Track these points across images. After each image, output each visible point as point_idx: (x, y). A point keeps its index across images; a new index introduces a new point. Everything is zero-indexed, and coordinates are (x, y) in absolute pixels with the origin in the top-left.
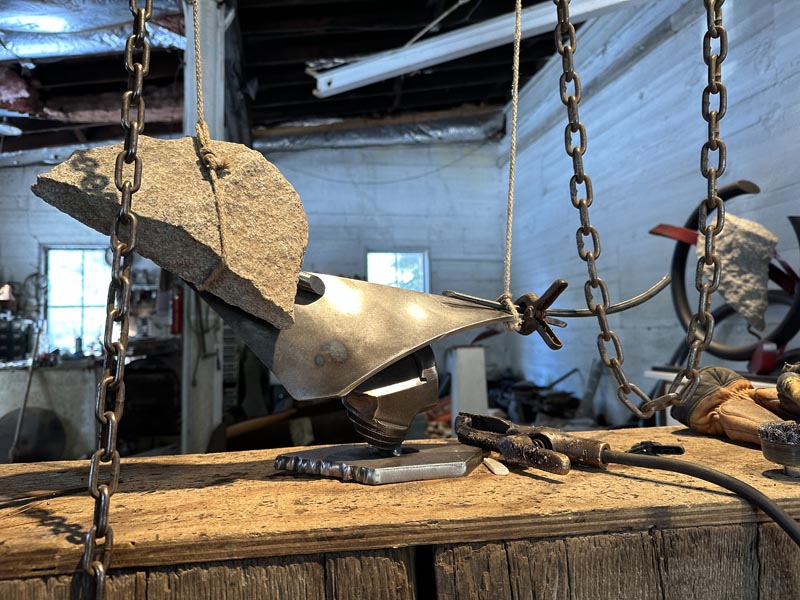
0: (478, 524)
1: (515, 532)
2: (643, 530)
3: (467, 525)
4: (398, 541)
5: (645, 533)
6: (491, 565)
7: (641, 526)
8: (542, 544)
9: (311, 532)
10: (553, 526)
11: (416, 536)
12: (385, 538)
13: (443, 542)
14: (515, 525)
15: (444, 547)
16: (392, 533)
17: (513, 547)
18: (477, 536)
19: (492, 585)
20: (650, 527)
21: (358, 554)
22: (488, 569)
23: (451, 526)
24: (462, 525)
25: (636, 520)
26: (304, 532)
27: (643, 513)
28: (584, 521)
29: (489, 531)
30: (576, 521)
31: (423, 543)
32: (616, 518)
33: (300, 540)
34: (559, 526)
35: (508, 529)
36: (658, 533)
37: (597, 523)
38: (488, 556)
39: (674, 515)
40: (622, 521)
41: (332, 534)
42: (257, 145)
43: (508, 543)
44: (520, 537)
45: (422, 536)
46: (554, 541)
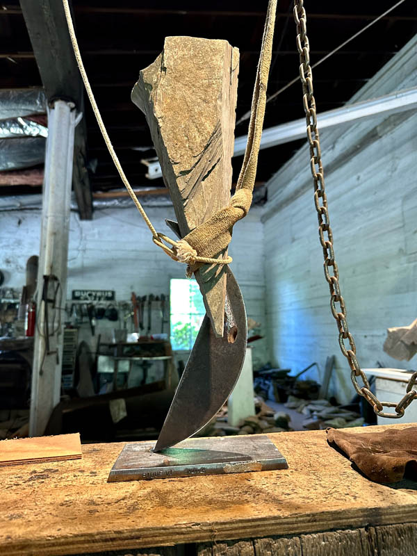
0: (232, 525)
1: (261, 531)
2: (361, 527)
3: (223, 526)
4: (167, 541)
5: (363, 530)
7: (359, 524)
8: (282, 541)
9: (98, 534)
10: (291, 526)
11: (182, 536)
12: (158, 538)
13: (204, 541)
14: (264, 525)
15: (205, 545)
16: (163, 534)
17: (259, 543)
18: (231, 535)
20: (366, 524)
21: (134, 552)
24: (220, 527)
25: (356, 519)
26: (91, 535)
27: (361, 514)
28: (315, 521)
29: (240, 531)
30: (309, 521)
31: (188, 542)
32: (340, 519)
34: (296, 525)
35: (256, 529)
36: (372, 530)
37: (325, 523)
38: (240, 552)
39: (385, 514)
40: (344, 521)
41: (115, 536)
42: (95, 204)
43: (256, 541)
44: (265, 535)
45: (187, 536)
46: (292, 538)
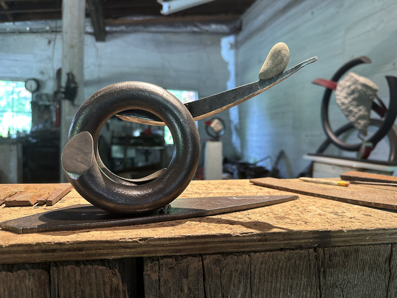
0: (180, 241)
1: (211, 248)
2: (310, 248)
3: (172, 242)
4: (112, 254)
5: (311, 250)
6: (190, 274)
7: (309, 245)
8: (232, 258)
10: (241, 244)
11: (128, 250)
12: (102, 251)
13: (151, 255)
14: (212, 242)
15: (152, 259)
16: (108, 248)
17: (208, 260)
18: (179, 251)
19: (189, 289)
20: (315, 246)
21: (78, 263)
22: (187, 277)
23: (158, 242)
24: (168, 242)
25: (306, 241)
27: (311, 235)
28: (266, 240)
29: (189, 247)
30: (260, 241)
31: (134, 256)
32: (291, 239)
33: (26, 252)
34: (246, 244)
35: (205, 246)
36: (321, 250)
37: (275, 242)
38: (188, 266)
39: (334, 237)
40: (295, 241)
41: (55, 247)
42: (108, 29)
43: (204, 257)
44: (215, 252)
45: (133, 250)
46: (241, 256)
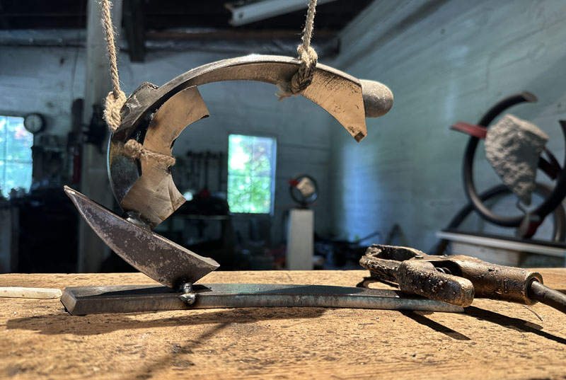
42: (148, 44)
